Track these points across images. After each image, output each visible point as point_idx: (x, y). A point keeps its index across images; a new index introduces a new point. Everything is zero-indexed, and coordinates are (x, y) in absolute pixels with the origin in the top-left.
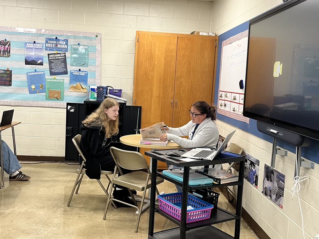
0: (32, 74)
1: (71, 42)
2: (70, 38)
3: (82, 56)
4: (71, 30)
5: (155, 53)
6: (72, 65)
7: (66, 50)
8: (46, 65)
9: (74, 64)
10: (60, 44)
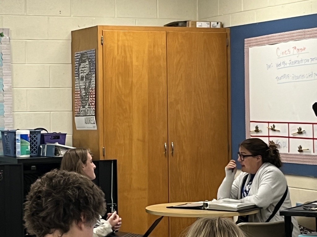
5: (132, 62)
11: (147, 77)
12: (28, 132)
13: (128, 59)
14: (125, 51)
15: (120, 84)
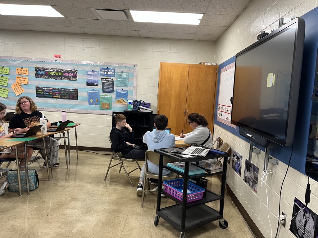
0: (91, 92)
1: (117, 70)
2: (116, 68)
3: (124, 80)
4: (117, 62)
5: (173, 77)
6: (117, 86)
7: (114, 76)
8: (100, 86)
9: (119, 86)
10: (110, 72)
11: (179, 83)
12: (132, 101)
13: (172, 76)
14: (170, 73)
15: (167, 85)
